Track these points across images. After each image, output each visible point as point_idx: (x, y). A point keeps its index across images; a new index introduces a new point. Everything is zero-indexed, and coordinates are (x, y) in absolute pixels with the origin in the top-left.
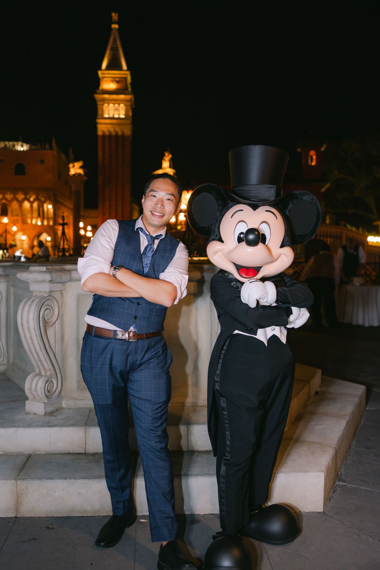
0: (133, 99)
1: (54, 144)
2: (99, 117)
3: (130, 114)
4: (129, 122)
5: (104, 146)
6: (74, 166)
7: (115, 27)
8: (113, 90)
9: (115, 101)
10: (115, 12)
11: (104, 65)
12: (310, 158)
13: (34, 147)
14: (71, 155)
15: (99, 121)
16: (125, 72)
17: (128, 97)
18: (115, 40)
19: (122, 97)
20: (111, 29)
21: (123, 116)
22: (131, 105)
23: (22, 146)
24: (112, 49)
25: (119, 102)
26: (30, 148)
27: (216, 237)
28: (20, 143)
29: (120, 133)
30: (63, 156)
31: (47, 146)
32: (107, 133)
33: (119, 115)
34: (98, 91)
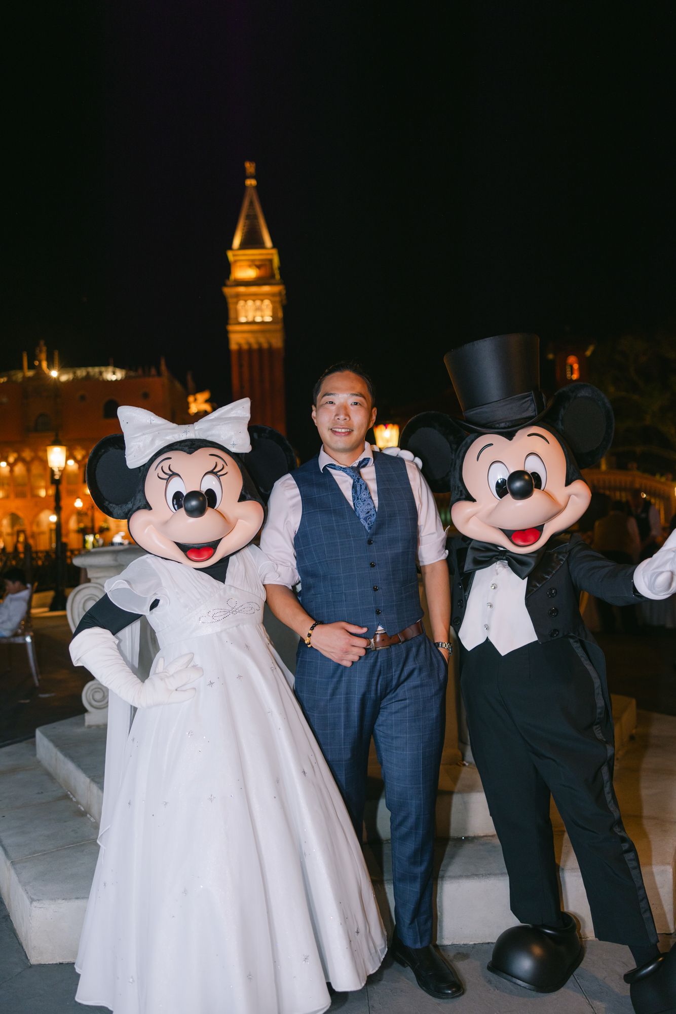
0: (284, 292)
1: (163, 367)
2: (231, 321)
3: (280, 314)
4: (279, 327)
5: (241, 366)
6: (195, 400)
7: (251, 184)
8: (250, 280)
9: (255, 297)
10: (251, 160)
11: (237, 242)
12: (568, 369)
13: (132, 374)
14: (191, 384)
15: (231, 328)
16: (269, 251)
17: (276, 289)
18: (251, 203)
19: (266, 289)
20: (244, 187)
21: (268, 319)
22: (281, 301)
23: (114, 373)
24: (248, 217)
25: (262, 297)
26: (126, 374)
27: (461, 495)
28: (111, 369)
29: (265, 346)
30: (178, 385)
31: (153, 371)
32: (245, 347)
33: (262, 317)
34: (228, 283)
